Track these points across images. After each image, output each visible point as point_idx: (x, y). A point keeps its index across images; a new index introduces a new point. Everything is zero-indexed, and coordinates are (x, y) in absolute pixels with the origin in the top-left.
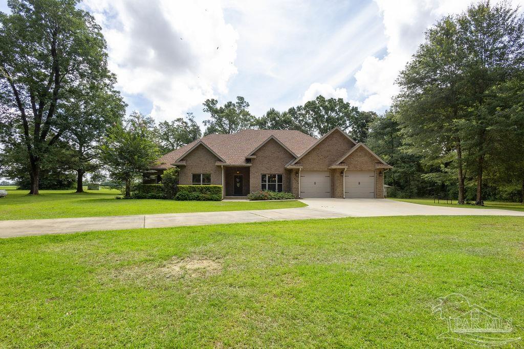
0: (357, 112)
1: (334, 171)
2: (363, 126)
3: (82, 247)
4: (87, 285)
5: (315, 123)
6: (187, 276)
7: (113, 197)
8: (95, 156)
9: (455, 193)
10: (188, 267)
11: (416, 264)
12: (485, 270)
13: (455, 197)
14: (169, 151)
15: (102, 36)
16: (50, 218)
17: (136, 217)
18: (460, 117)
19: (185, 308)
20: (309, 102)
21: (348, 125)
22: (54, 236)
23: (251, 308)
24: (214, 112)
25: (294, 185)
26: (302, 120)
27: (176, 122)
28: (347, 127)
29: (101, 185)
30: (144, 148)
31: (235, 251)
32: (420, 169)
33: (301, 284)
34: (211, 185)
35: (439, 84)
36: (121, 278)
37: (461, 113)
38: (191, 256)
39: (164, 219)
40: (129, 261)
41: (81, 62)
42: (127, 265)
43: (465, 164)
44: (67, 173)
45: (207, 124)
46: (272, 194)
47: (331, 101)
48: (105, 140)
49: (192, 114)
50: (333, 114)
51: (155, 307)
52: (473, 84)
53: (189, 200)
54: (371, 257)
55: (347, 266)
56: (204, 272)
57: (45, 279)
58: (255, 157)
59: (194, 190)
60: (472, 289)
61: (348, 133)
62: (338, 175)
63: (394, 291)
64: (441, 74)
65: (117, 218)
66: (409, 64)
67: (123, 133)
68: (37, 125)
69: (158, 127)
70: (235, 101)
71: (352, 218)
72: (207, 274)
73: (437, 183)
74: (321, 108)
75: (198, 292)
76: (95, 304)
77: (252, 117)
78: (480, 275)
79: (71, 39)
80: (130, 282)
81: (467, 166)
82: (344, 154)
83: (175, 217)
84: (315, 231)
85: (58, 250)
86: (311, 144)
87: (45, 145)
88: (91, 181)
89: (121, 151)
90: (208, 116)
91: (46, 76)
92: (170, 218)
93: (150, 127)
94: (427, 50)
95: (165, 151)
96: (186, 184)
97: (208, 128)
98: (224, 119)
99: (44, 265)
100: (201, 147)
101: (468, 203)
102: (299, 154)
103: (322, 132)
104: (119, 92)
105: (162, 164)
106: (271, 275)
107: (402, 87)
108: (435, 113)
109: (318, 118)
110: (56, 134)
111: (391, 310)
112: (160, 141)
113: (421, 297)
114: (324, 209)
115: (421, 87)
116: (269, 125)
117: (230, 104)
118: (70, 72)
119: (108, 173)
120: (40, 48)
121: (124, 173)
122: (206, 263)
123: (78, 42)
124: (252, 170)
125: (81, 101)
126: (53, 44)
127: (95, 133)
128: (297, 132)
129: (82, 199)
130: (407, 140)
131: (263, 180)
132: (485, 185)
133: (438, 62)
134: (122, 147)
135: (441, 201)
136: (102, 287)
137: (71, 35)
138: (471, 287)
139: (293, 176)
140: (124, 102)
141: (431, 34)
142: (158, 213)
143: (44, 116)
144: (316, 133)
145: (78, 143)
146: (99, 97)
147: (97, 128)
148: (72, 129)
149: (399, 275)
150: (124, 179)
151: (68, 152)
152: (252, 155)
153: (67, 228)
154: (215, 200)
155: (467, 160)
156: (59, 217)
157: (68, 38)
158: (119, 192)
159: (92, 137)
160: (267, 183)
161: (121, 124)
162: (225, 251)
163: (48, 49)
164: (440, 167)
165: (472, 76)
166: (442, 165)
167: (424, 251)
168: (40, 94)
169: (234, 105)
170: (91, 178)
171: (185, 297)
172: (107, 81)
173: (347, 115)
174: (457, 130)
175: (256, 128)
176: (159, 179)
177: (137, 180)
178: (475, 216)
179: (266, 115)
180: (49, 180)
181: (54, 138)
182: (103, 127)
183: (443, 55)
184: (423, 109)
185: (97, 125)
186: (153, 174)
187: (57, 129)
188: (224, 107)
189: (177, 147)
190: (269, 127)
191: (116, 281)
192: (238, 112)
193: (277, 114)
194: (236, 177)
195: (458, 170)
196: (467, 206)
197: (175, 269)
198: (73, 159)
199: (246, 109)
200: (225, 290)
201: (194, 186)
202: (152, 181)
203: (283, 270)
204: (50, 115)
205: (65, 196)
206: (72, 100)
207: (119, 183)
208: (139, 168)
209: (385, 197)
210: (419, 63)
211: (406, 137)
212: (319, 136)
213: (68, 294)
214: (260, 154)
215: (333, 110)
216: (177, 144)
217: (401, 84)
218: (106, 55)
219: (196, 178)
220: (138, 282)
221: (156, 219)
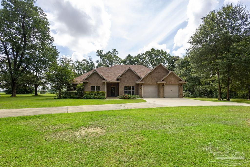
0: (170, 56)
1: (159, 84)
2: (173, 63)
3: (37, 122)
4: (39, 141)
5: (150, 61)
6: (88, 136)
7: (53, 98)
8: (43, 78)
9: (217, 95)
10: (89, 131)
11: (198, 129)
12: (230, 132)
13: (217, 97)
14: (80, 75)
15: (47, 19)
16: (21, 108)
17: (64, 107)
18: (219, 59)
19: (88, 151)
20: (147, 51)
21: (166, 62)
22: (23, 117)
23: (119, 151)
24: (101, 56)
25: (140, 91)
26: (144, 60)
27: (83, 61)
28: (165, 64)
29: (47, 92)
30: (68, 74)
31: (112, 124)
32: (200, 84)
33: (143, 139)
34: (100, 92)
35: (208, 43)
36: (56, 137)
37: (219, 57)
38: (90, 126)
39: (77, 108)
40: (60, 129)
41: (36, 32)
42: (59, 131)
43: (221, 81)
44: (30, 86)
45: (98, 62)
46: (129, 96)
47: (158, 51)
48: (48, 70)
49: (91, 57)
50: (159, 57)
51: (73, 151)
52: (225, 43)
53: (90, 99)
54: (177, 126)
55: (165, 131)
56: (97, 134)
57: (19, 138)
58: (121, 78)
59: (92, 94)
60: (225, 141)
61: (166, 66)
62: (161, 86)
63: (188, 142)
64: (210, 38)
65: (54, 108)
66: (194, 33)
67: (57, 66)
68: (15, 62)
69: (74, 64)
70: (111, 51)
71: (168, 107)
72: (98, 135)
73: (208, 90)
74: (153, 54)
75: (94, 144)
76: (44, 150)
77: (120, 59)
78: (229, 134)
79: (32, 21)
80: (60, 139)
81: (222, 82)
82: (164, 76)
83: (83, 107)
84: (150, 114)
85: (25, 124)
86: (148, 72)
87: (19, 73)
88: (42, 90)
89: (56, 75)
90: (99, 58)
91: (20, 39)
92: (80, 108)
93: (70, 63)
94: (203, 27)
95: (78, 75)
96: (88, 91)
97: (99, 64)
98: (106, 60)
99: (18, 131)
100: (95, 73)
101: (223, 100)
102: (142, 77)
103: (154, 65)
104: (55, 47)
105: (76, 81)
106: (129, 135)
107: (191, 44)
108: (207, 57)
109: (152, 59)
110: (24, 67)
111: (186, 151)
112: (75, 70)
113: (201, 145)
114: (154, 103)
115: (200, 44)
116: (128, 62)
117: (109, 52)
118: (31, 37)
119: (50, 86)
120: (16, 25)
121: (58, 86)
122: (97, 130)
123: (36, 22)
124: (120, 85)
125: (36, 51)
126: (23, 23)
127: (44, 66)
128: (141, 66)
129: (37, 99)
130: (194, 70)
131: (125, 89)
132: (231, 92)
133: (208, 32)
134: (57, 73)
135: (210, 99)
136: (47, 142)
137: (32, 19)
138: (224, 140)
139: (139, 87)
140: (58, 52)
141: (205, 19)
142: (74, 105)
143: (18, 58)
144: (151, 66)
145: (35, 71)
146: (45, 48)
147: (45, 64)
148: (32, 65)
149: (190, 134)
150: (58, 89)
151: (30, 76)
152: (120, 77)
153: (30, 113)
154: (102, 99)
155: (222, 79)
156: (26, 108)
157: (30, 20)
158: (55, 95)
159: (42, 68)
160: (127, 91)
161: (56, 62)
162: (107, 124)
163: (20, 26)
164: (209, 83)
165: (224, 39)
167: (202, 123)
168: (16, 48)
169: (111, 53)
170: (42, 89)
171: (88, 146)
172: (49, 41)
173: (165, 58)
174: (217, 65)
175: (122, 64)
176: (75, 89)
177: (64, 90)
178: (226, 106)
179: (126, 58)
180: (21, 89)
181: (23, 69)
182: (47, 63)
183: (211, 29)
184: (201, 55)
185: (44, 63)
186: (72, 86)
187: (25, 64)
188: (106, 54)
189: (84, 73)
190: (128, 63)
191: (53, 139)
192: (113, 56)
193: (132, 57)
194: (112, 88)
195: (217, 84)
196: (222, 101)
197: (83, 133)
198: (33, 79)
199: (117, 55)
200: (107, 143)
201: (92, 92)
202: (72, 90)
203: (134, 132)
204: (22, 58)
205: (29, 97)
206: (33, 50)
207: (55, 91)
208: (65, 84)
209: (184, 97)
210: (199, 33)
211: (193, 68)
212: (152, 68)
213: (30, 145)
214: (124, 76)
215: (158, 55)
216: (84, 72)
217: (191, 43)
218: (49, 28)
219: (93, 88)
220: (65, 139)
221: (73, 108)
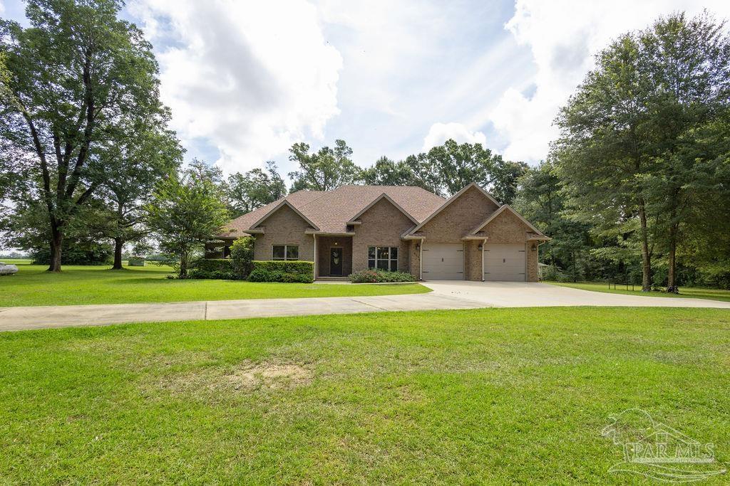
0: (502, 163)
1: (469, 243)
2: (510, 181)
3: (119, 345)
4: (125, 397)
5: (443, 177)
6: (263, 387)
7: (164, 276)
8: (140, 219)
9: (638, 276)
10: (265, 374)
11: (585, 375)
12: (680, 384)
13: (638, 282)
14: (241, 213)
15: (152, 57)
16: (76, 304)
17: (194, 304)
18: (644, 172)
19: (261, 432)
20: (435, 148)
21: (488, 180)
22: (81, 329)
23: (353, 434)
24: (304, 160)
25: (414, 263)
26: (426, 173)
27: (251, 174)
28: (487, 183)
29: (147, 259)
30: (207, 209)
31: (331, 353)
32: (589, 242)
33: (423, 400)
34: (298, 262)
35: (614, 126)
36: (172, 388)
37: (645, 165)
38: (269, 359)
39: (234, 308)
40: (183, 365)
41: (123, 92)
42: (181, 371)
43: (652, 235)
44: (100, 242)
45: (295, 177)
46: (383, 274)
47: (465, 147)
48: (153, 198)
49: (273, 163)
50: (469, 165)
51: (219, 430)
52: (663, 125)
53: (268, 281)
54: (520, 364)
55: (487, 376)
56: (287, 382)
57: (67, 389)
58: (360, 223)
59: (275, 267)
60: (663, 411)
61: (488, 190)
62: (474, 248)
63: (553, 412)
64: (617, 112)
65: (167, 305)
66: (572, 98)
67: (178, 187)
68: (62, 176)
69: (228, 182)
70: (333, 146)
71: (495, 309)
72: (292, 385)
73: (612, 261)
74: (451, 156)
75: (279, 410)
76: (136, 425)
77: (356, 168)
78: (675, 391)
79: (111, 61)
80: (184, 395)
81: (655, 238)
82: (482, 220)
83: (249, 304)
84: (442, 326)
85: (86, 348)
86: (438, 205)
87: (71, 204)
88: (134, 254)
89: (176, 212)
90: (296, 166)
91: (75, 109)
92: (241, 307)
93: (216, 180)
94: (599, 79)
95: (235, 213)
96: (263, 259)
97: (296, 183)
98: (317, 171)
99: (65, 369)
100: (286, 207)
101: (656, 290)
102: (421, 219)
103: (453, 189)
104: (174, 133)
105: (232, 231)
106: (381, 387)
107: (563, 128)
108: (609, 165)
109: (448, 170)
110: (87, 189)
111: (549, 439)
112: (230, 200)
113: (592, 420)
114: (454, 295)
115: (590, 129)
116: (379, 178)
117: (326, 150)
118: (109, 105)
119: (157, 243)
120: (68, 72)
121: (179, 243)
122: (290, 370)
123: (120, 65)
124: (356, 242)
125: (121, 144)
126: (87, 67)
127: (141, 188)
128: (418, 189)
129: (120, 278)
130: (570, 202)
131: (371, 256)
132: (680, 265)
133: (614, 94)
134: (177, 207)
135: (618, 287)
136: (145, 401)
137: (110, 55)
138: (662, 407)
139: (412, 250)
140: (181, 147)
141: (603, 57)
142: (224, 299)
143: (71, 164)
144: (445, 190)
145: (116, 201)
146: (147, 138)
147: (144, 181)
148: (110, 182)
149: (560, 389)
150: (178, 251)
151: (102, 214)
152: (355, 220)
153: (99, 318)
154: (304, 282)
155: (654, 230)
156: (88, 303)
157: (106, 59)
158: (171, 269)
159: (136, 193)
160: (376, 260)
161: (177, 177)
162: (316, 353)
163: (79, 75)
164: (617, 239)
165: (660, 115)
166: (619, 237)
167: (595, 356)
168: (66, 135)
169: (332, 152)
170: (134, 250)
171: (261, 417)
172: (158, 117)
173: (487, 166)
174: (640, 189)
175: (362, 183)
176: (227, 252)
177: (197, 253)
178: (666, 307)
179: (374, 166)
180: (76, 252)
181: (84, 194)
182: (152, 179)
183: (621, 86)
184: (592, 159)
185: (144, 177)
186: (218, 245)
187: (88, 181)
188: (317, 155)
189: (253, 207)
190: (379, 182)
191: (165, 392)
192: (337, 160)
193: (390, 164)
194: (333, 250)
195: (641, 244)
196: (656, 293)
197: (248, 377)
198: (110, 223)
199: (349, 157)
200: (316, 408)
201: (275, 262)
202: (217, 254)
203: (397, 380)
204: (80, 163)
205: (97, 273)
206: (111, 143)
207: (171, 257)
208: (200, 237)
209: (540, 280)
210: (587, 97)
211: (568, 197)
212: (449, 195)
213: (98, 410)
214: (367, 218)
215: (468, 159)
216: (253, 205)
217: (562, 125)
218: (158, 82)
219: (278, 251)
220: (196, 395)
221: (222, 307)
